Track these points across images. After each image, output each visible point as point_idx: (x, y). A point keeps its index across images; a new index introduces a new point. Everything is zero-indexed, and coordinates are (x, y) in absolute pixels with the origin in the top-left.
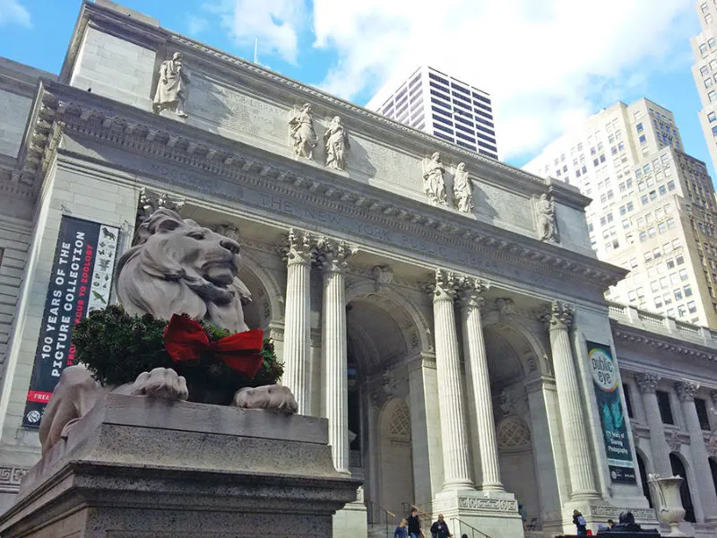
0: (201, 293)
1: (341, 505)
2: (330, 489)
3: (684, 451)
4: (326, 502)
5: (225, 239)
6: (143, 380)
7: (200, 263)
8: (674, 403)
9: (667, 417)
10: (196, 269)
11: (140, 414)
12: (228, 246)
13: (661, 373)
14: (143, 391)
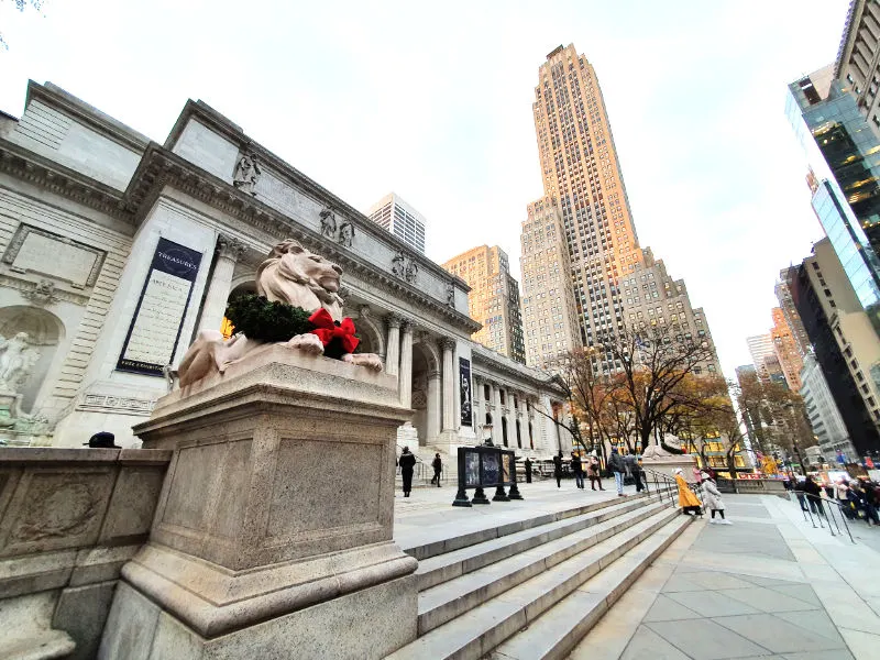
0: (318, 295)
1: (402, 423)
2: (399, 414)
3: (492, 413)
4: (396, 421)
5: (336, 265)
6: (297, 340)
7: (318, 277)
8: (491, 391)
9: (487, 397)
10: (316, 280)
11: (295, 360)
12: (336, 269)
13: (488, 377)
14: (299, 346)
